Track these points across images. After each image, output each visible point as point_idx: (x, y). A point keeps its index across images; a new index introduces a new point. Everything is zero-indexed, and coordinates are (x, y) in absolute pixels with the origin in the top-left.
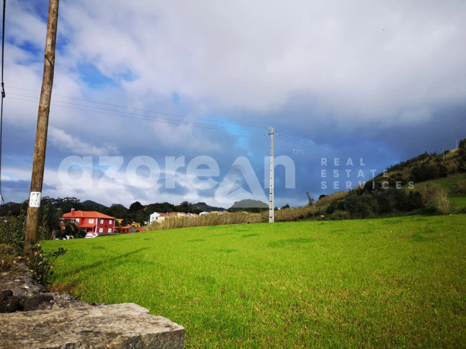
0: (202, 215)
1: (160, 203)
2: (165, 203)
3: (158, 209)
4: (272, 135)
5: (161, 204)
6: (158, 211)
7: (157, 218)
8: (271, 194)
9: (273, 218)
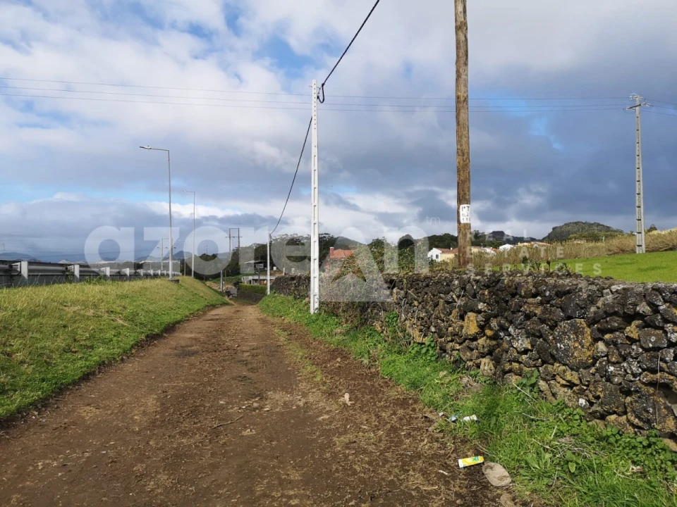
0: (504, 249)
1: (438, 234)
2: (446, 235)
3: (436, 243)
4: (637, 108)
5: (440, 236)
6: (437, 247)
7: (437, 256)
8: (639, 207)
9: (644, 246)
